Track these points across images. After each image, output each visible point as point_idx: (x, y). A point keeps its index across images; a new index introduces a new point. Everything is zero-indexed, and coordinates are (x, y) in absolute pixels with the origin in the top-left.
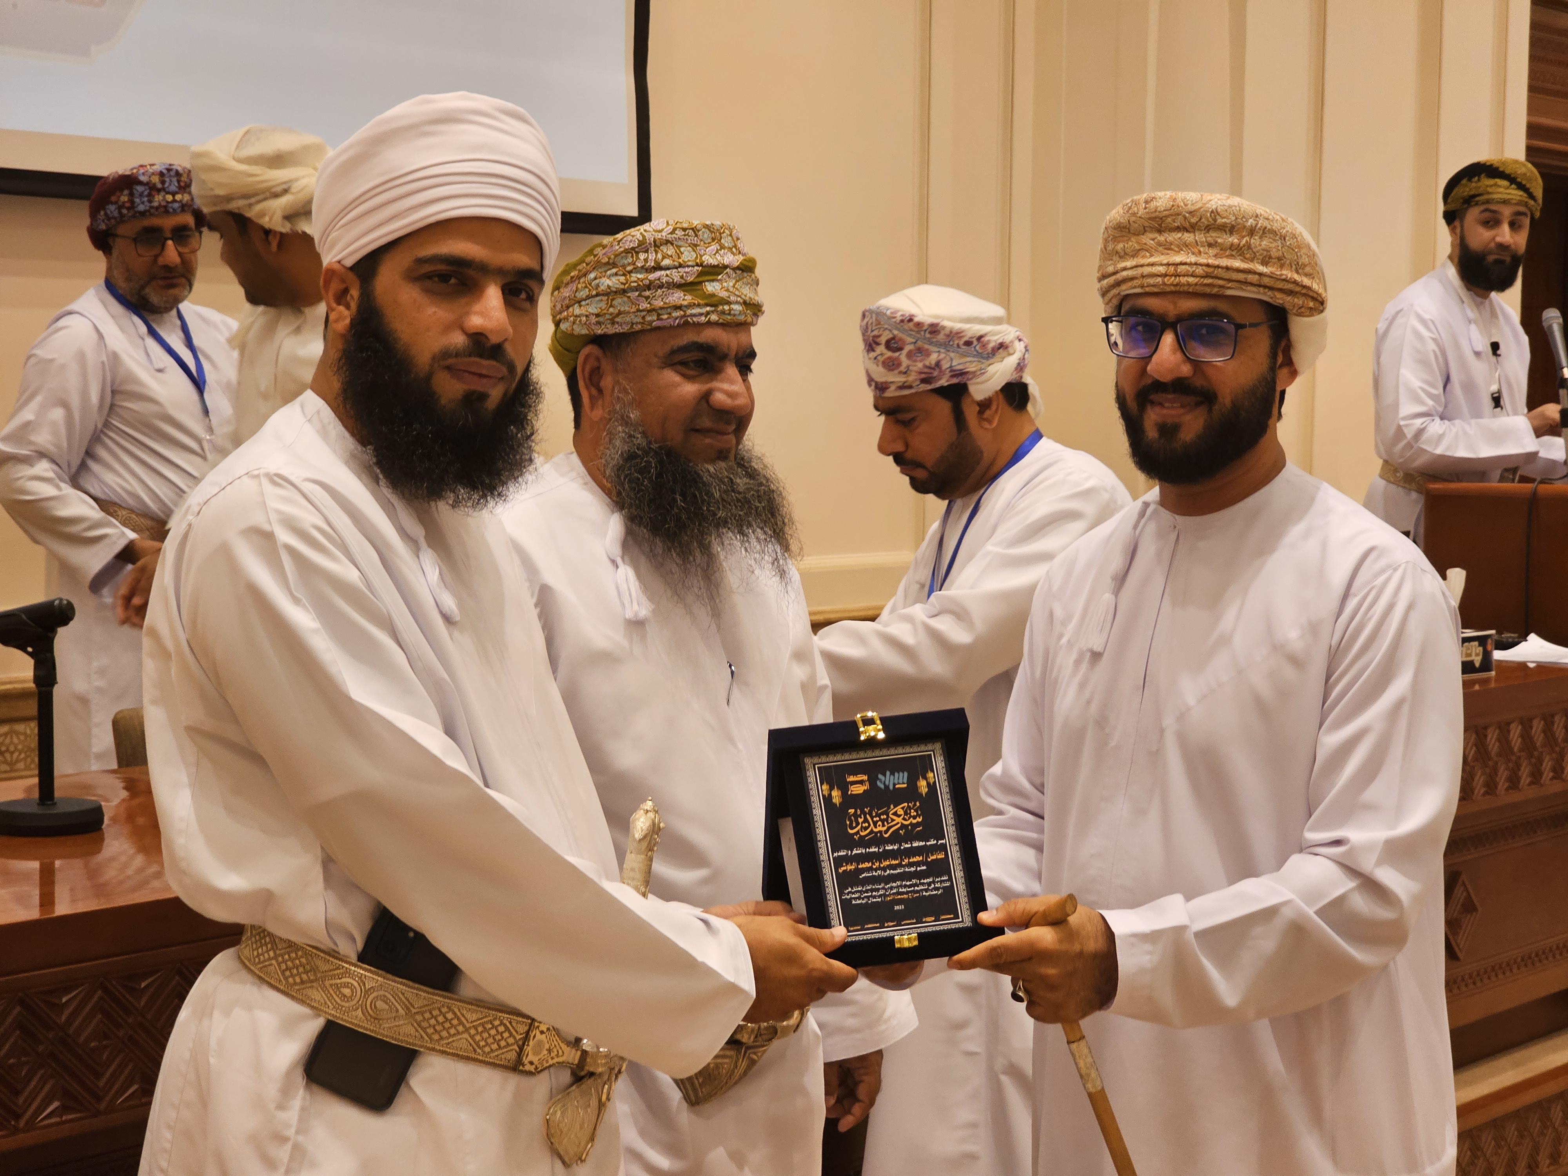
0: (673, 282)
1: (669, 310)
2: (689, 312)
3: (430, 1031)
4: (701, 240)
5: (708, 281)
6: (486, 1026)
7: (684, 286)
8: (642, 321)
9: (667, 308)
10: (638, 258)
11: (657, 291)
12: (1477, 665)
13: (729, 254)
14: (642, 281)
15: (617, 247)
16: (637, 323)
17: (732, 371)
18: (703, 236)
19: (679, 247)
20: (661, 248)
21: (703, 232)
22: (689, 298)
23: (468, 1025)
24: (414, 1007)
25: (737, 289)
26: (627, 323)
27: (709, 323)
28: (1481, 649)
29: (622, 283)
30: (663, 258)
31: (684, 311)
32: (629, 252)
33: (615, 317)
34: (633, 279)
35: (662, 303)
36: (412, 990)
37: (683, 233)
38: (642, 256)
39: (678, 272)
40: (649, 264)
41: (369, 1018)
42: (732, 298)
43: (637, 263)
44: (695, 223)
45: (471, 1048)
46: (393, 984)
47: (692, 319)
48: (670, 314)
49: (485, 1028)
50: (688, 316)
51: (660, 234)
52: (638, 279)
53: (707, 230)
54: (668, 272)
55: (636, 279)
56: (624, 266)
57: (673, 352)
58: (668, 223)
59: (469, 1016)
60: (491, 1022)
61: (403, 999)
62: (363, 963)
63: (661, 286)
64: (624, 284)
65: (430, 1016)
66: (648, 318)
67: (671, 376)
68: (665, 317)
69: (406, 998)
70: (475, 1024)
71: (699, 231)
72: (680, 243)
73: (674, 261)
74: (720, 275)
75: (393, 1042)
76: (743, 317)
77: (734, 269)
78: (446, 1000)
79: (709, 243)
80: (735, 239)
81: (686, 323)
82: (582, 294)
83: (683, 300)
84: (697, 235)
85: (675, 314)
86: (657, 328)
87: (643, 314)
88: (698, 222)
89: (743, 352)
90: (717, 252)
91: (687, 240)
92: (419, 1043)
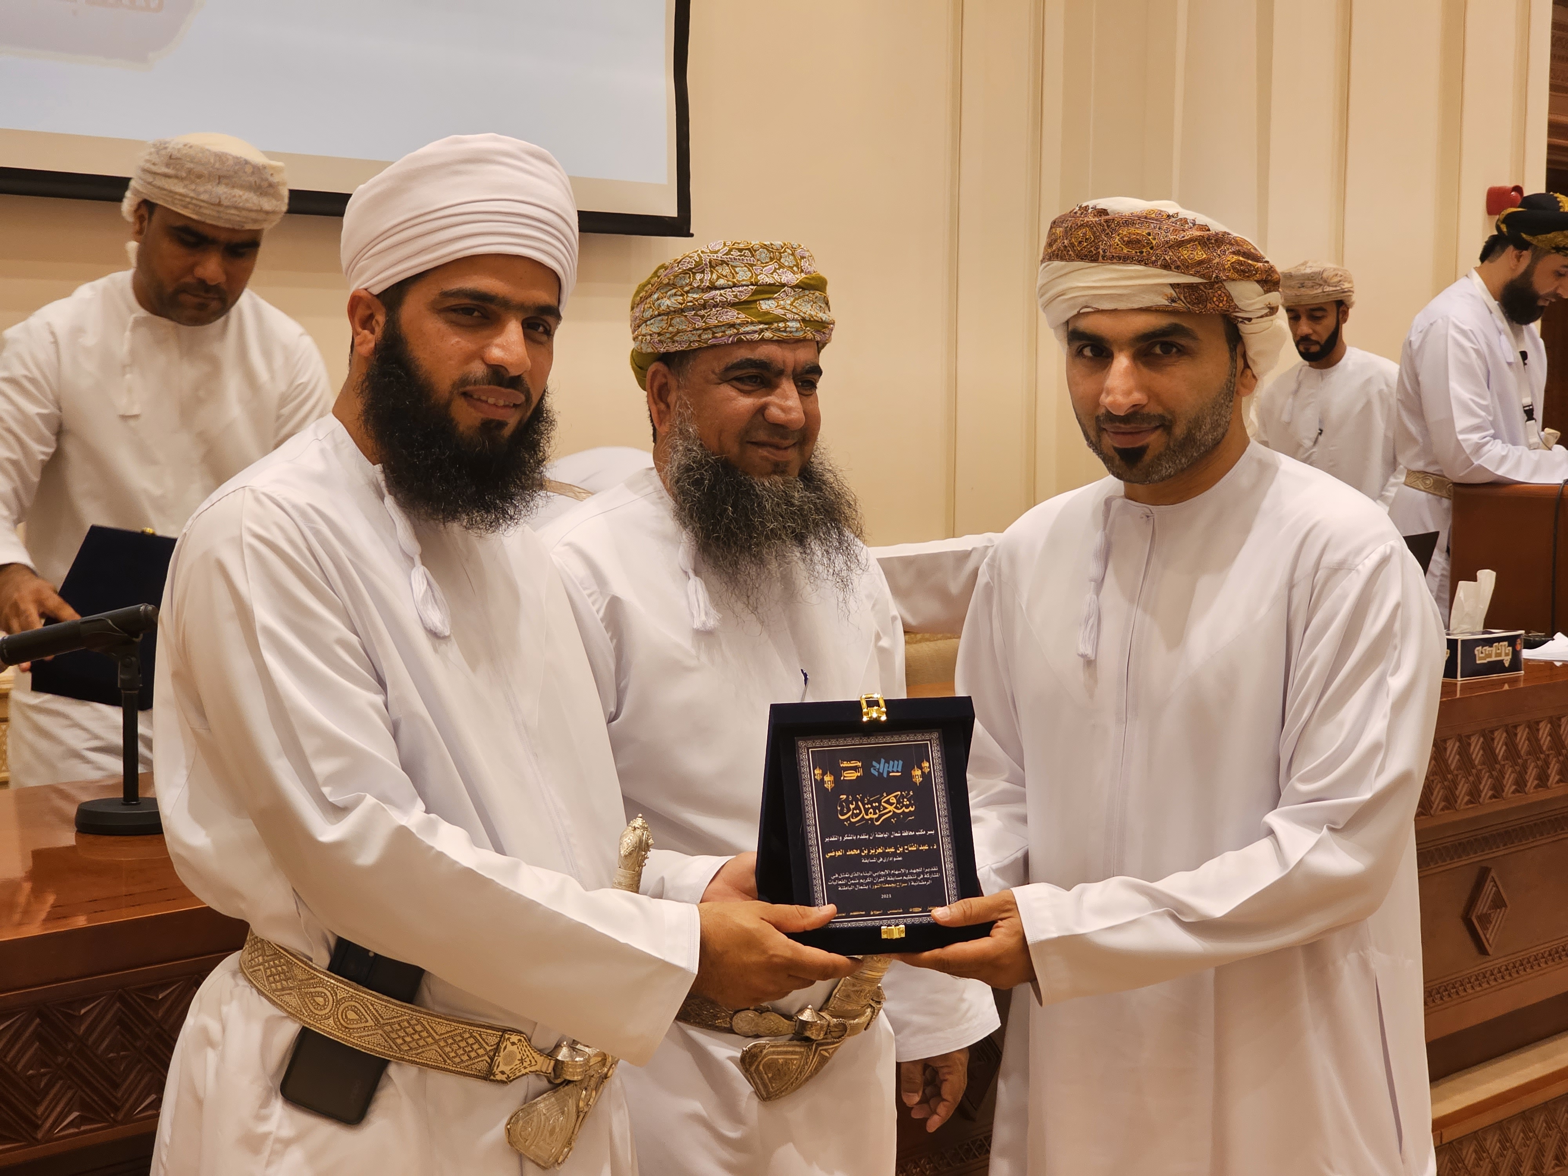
0: (727, 301)
1: (723, 328)
2: (742, 329)
3: (399, 1041)
4: (758, 260)
5: (763, 299)
6: (455, 1038)
7: (737, 305)
8: (698, 339)
9: (721, 326)
10: (694, 279)
11: (711, 310)
12: (1507, 664)
13: (789, 273)
14: (697, 301)
15: (676, 269)
16: (694, 341)
17: (788, 387)
18: (759, 255)
19: (734, 267)
20: (716, 268)
21: (761, 252)
22: (743, 315)
23: (437, 1038)
24: (382, 1017)
25: (795, 307)
26: (685, 341)
27: (763, 340)
28: (1511, 650)
30: (719, 278)
31: (738, 329)
32: (686, 273)
33: (674, 336)
34: (689, 299)
35: (717, 322)
36: (381, 1002)
37: (739, 253)
38: (698, 276)
39: (733, 292)
40: (704, 284)
41: (341, 1027)
42: (789, 316)
43: (693, 284)
44: (752, 243)
46: (363, 993)
47: (745, 337)
48: (724, 332)
49: (454, 1040)
50: (742, 334)
51: (715, 255)
52: (694, 298)
53: (765, 250)
54: (722, 291)
55: (692, 299)
56: (682, 287)
57: (728, 369)
58: (724, 244)
59: (438, 1028)
60: (460, 1035)
61: (372, 1009)
62: (333, 973)
63: (716, 306)
64: (681, 304)
65: (399, 1028)
66: (704, 337)
67: (727, 391)
68: (720, 335)
69: (376, 1009)
70: (444, 1036)
71: (755, 251)
72: (735, 263)
73: (728, 281)
74: (777, 293)
75: (365, 1051)
76: (802, 333)
77: (793, 287)
78: (413, 1013)
79: (767, 263)
82: (648, 314)
83: (737, 318)
84: (753, 256)
85: (728, 332)
86: (714, 346)
87: (699, 332)
88: (755, 242)
89: (803, 368)
90: (775, 271)
91: (743, 260)
92: (388, 1053)
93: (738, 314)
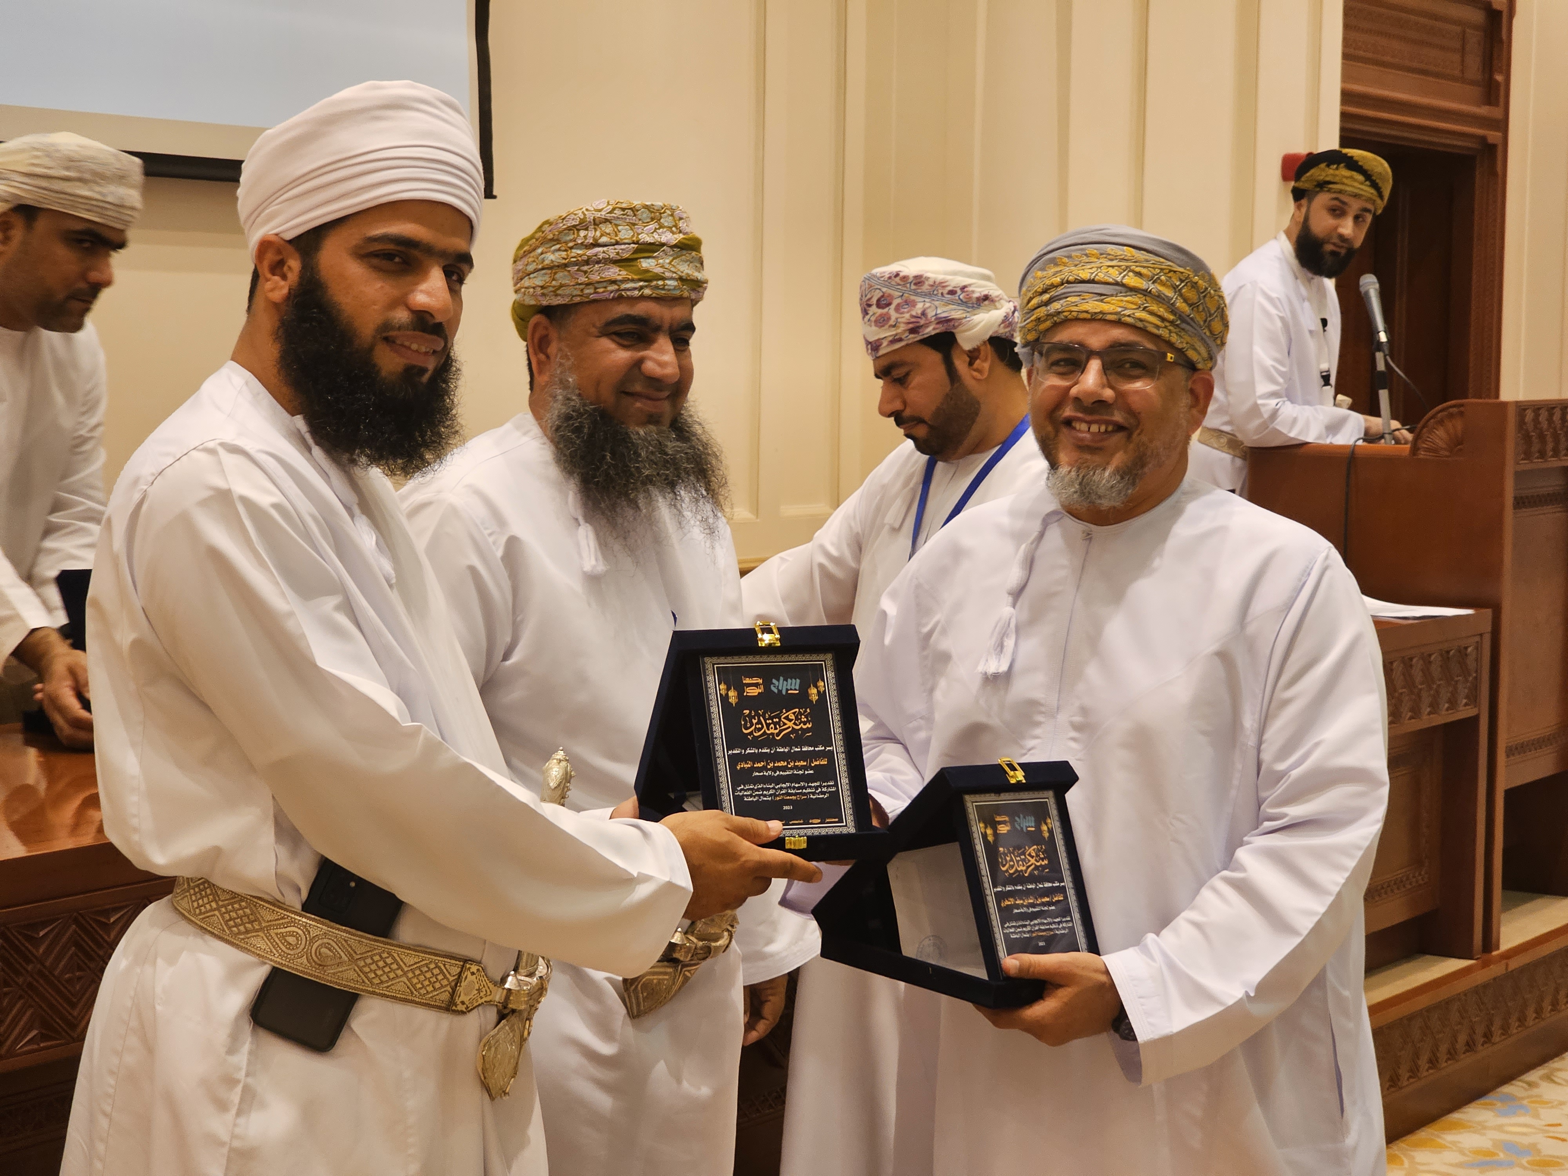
0: (609, 258)
1: (605, 284)
2: (623, 286)
3: (371, 975)
4: (639, 219)
5: (643, 257)
6: (422, 969)
7: (619, 262)
8: (580, 294)
9: (603, 282)
10: (578, 235)
11: (594, 266)
13: (668, 233)
14: (580, 257)
15: (561, 225)
16: (576, 296)
17: (665, 342)
18: (641, 215)
19: (617, 225)
20: (600, 225)
21: (642, 212)
22: (623, 273)
23: (406, 969)
24: (355, 953)
25: (674, 266)
26: (568, 295)
27: (643, 297)
29: (563, 259)
30: (602, 235)
31: (619, 286)
32: (570, 230)
33: (558, 289)
34: (573, 254)
35: (599, 277)
36: (355, 938)
37: (622, 212)
38: (582, 233)
39: (615, 249)
40: (587, 241)
41: (313, 965)
42: (667, 274)
43: (577, 240)
44: (632, 203)
45: (408, 990)
46: (337, 932)
47: (625, 293)
48: (606, 288)
49: (421, 971)
50: (623, 290)
51: (600, 213)
52: (578, 254)
53: (645, 210)
54: (605, 249)
55: (575, 255)
56: (565, 243)
57: (610, 323)
58: (608, 203)
59: (406, 960)
60: (427, 965)
61: (347, 945)
64: (565, 259)
65: (371, 961)
66: (586, 291)
67: (606, 344)
68: (601, 290)
69: (349, 945)
70: (412, 968)
71: (637, 211)
72: (618, 222)
73: (611, 239)
74: (656, 252)
75: (337, 987)
76: (682, 291)
77: (672, 247)
78: (386, 946)
79: (647, 223)
80: (677, 219)
81: (620, 297)
82: (531, 268)
83: (619, 275)
84: (635, 215)
85: (610, 288)
86: (595, 301)
87: (581, 287)
88: (636, 203)
89: (682, 326)
90: (655, 231)
91: (626, 219)
92: (361, 987)
93: (620, 271)
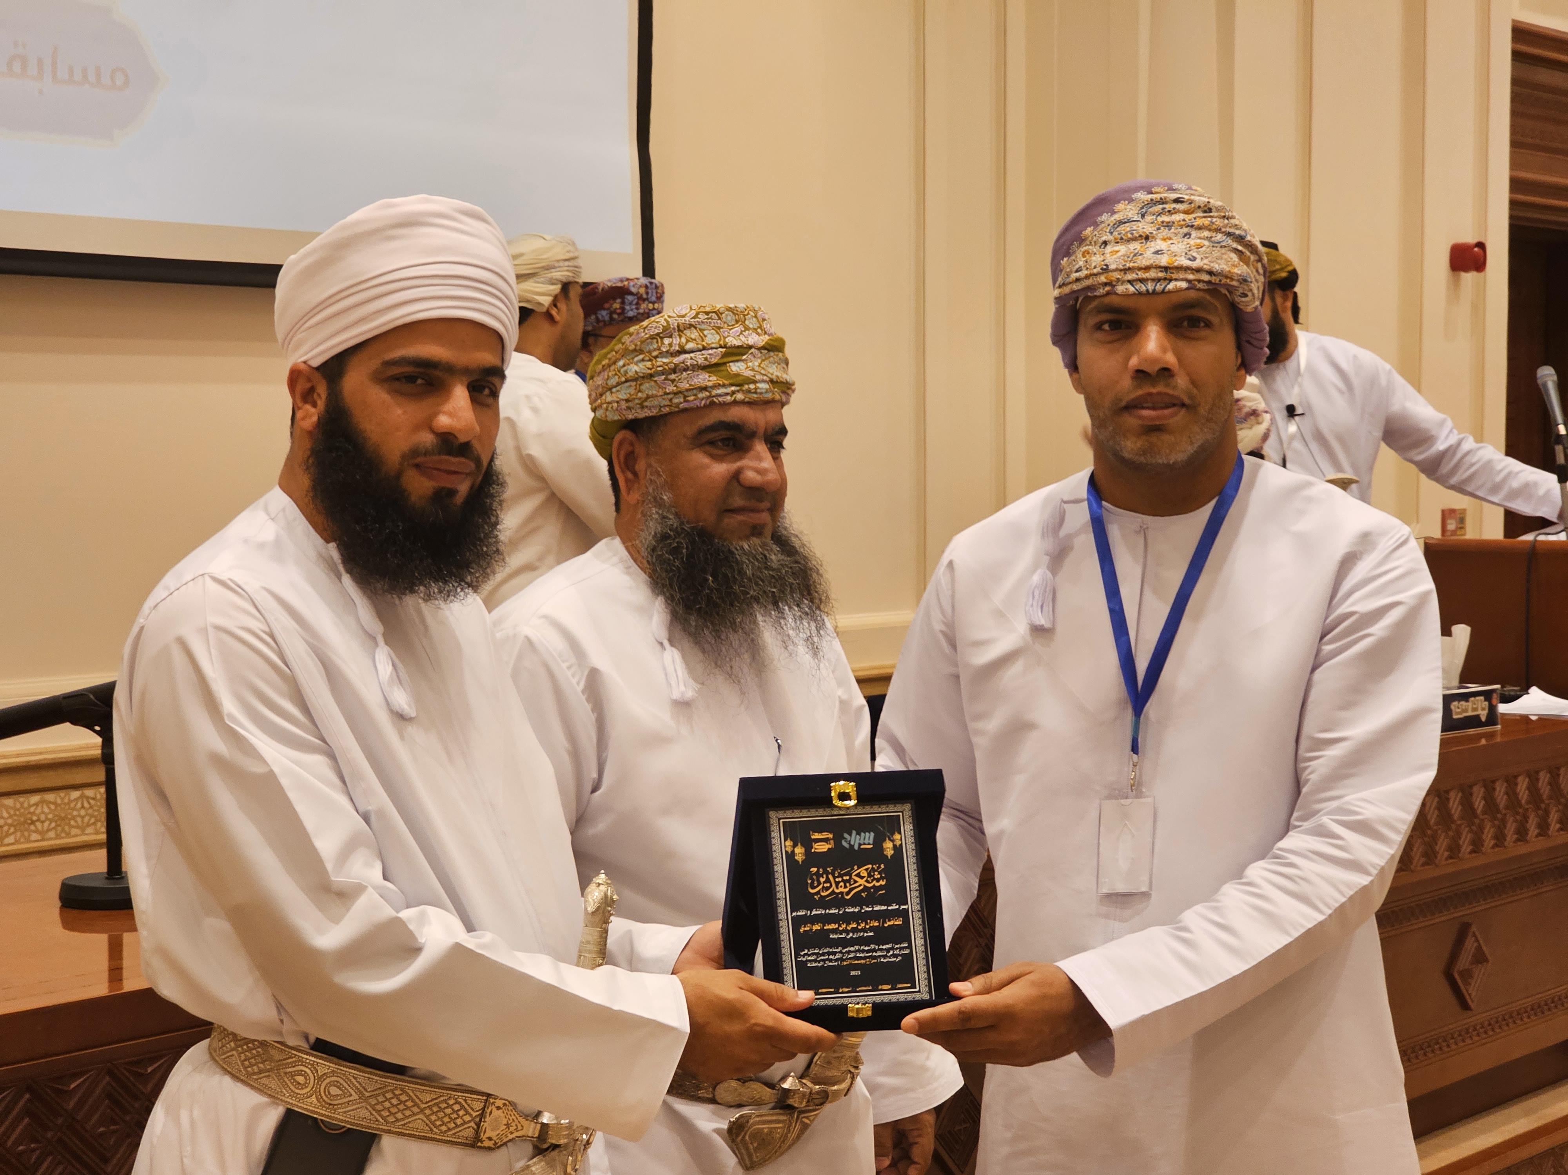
0: (697, 364)
1: (695, 391)
2: (714, 392)
3: (385, 1113)
4: (725, 323)
5: (732, 361)
6: (440, 1105)
7: (708, 368)
8: (669, 404)
9: (693, 389)
10: (663, 343)
11: (682, 373)
12: (1483, 719)
13: (754, 335)
14: (667, 365)
15: (643, 334)
16: (665, 406)
17: (761, 449)
18: (726, 318)
19: (702, 330)
20: (685, 332)
21: (727, 315)
22: (714, 378)
23: (422, 1106)
24: (366, 1090)
25: (763, 368)
26: (655, 407)
27: (735, 403)
28: (1487, 703)
29: (649, 369)
30: (688, 341)
31: (710, 392)
32: (655, 338)
33: (643, 402)
34: (659, 364)
35: (688, 385)
36: (364, 1074)
37: (706, 317)
38: (667, 341)
39: (703, 355)
40: (673, 348)
41: (323, 1103)
42: (758, 377)
43: (662, 348)
44: (718, 306)
45: (427, 1128)
46: (345, 1069)
47: (717, 399)
48: (696, 395)
49: (440, 1107)
50: (714, 396)
51: (683, 319)
52: (664, 363)
53: (730, 313)
54: (692, 355)
55: (661, 364)
56: (650, 352)
57: (702, 432)
58: (691, 308)
59: (423, 1097)
60: (445, 1101)
61: (356, 1083)
62: (316, 1050)
63: (686, 370)
64: (651, 369)
65: (384, 1099)
66: (676, 401)
67: (699, 458)
68: (692, 398)
69: (358, 1082)
70: (430, 1104)
71: (721, 314)
72: (703, 327)
73: (697, 344)
74: (744, 355)
75: (352, 1127)
76: (771, 394)
77: (759, 349)
78: (398, 1083)
79: (733, 325)
80: (760, 320)
81: (713, 403)
82: (613, 382)
83: (709, 381)
84: (720, 318)
85: (700, 396)
86: (685, 410)
87: (670, 396)
88: (723, 306)
89: (773, 429)
90: (741, 334)
91: (710, 323)
92: (375, 1126)
